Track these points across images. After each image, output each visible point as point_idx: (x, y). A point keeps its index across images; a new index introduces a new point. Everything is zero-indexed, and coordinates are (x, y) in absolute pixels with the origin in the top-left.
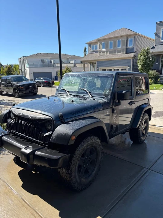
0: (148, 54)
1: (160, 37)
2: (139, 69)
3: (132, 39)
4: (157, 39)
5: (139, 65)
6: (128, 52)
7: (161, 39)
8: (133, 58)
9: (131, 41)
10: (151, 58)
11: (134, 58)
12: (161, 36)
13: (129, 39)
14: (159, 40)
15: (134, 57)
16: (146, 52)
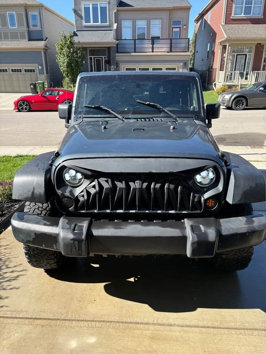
0: (72, 44)
1: (81, 18)
2: (62, 71)
3: (36, 13)
4: (78, 20)
5: (61, 64)
6: (32, 38)
7: (84, 21)
8: (44, 49)
9: (34, 17)
10: (80, 53)
11: (47, 50)
12: (83, 16)
13: (30, 13)
14: (82, 22)
15: (46, 48)
16: (70, 42)
